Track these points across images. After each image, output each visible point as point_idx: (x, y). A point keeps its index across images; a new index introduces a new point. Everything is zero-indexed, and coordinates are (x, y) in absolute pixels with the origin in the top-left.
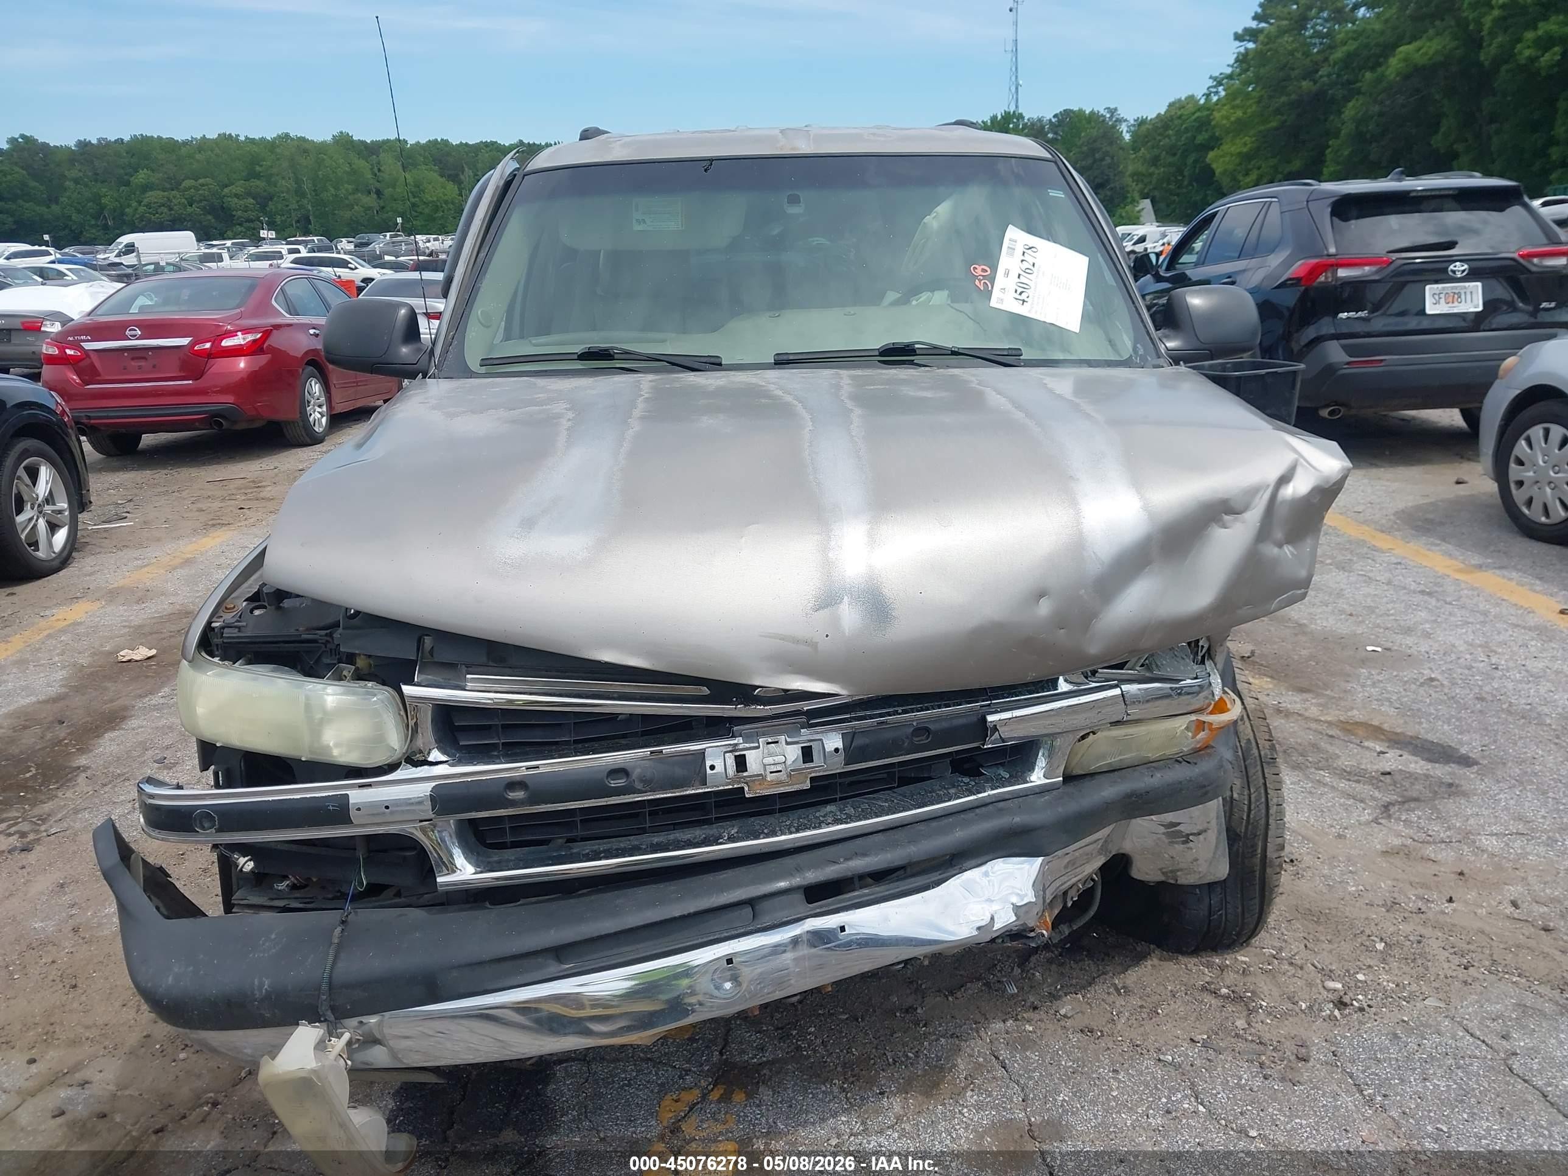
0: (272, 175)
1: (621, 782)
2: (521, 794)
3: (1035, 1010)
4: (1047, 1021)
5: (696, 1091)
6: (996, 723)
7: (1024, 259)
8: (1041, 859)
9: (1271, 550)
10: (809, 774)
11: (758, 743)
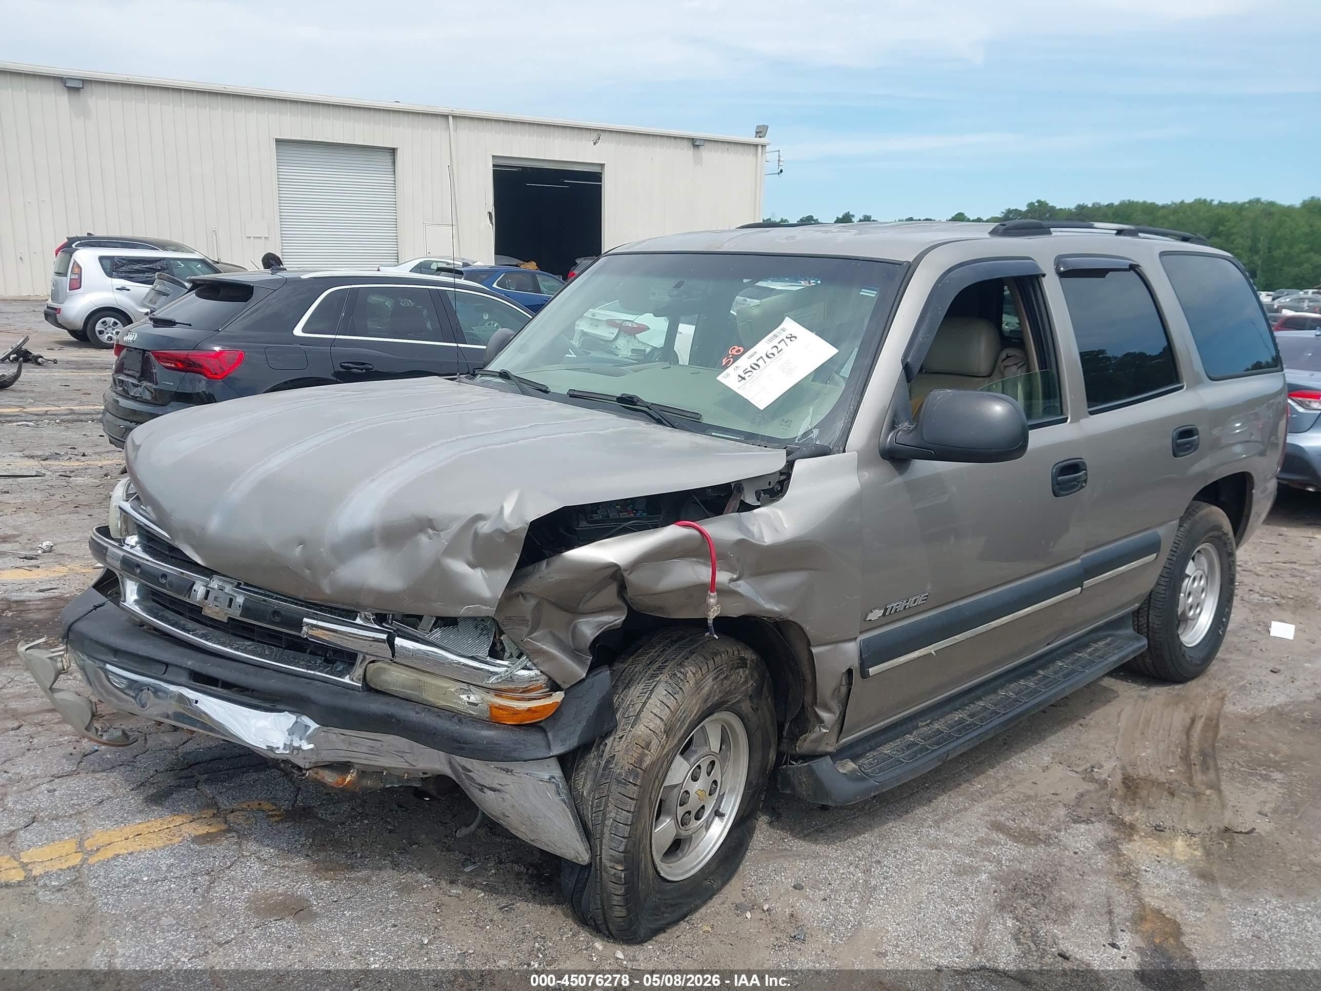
0: (1233, 234)
1: (164, 581)
2: (138, 571)
3: (450, 883)
4: (441, 891)
5: (274, 807)
6: (308, 624)
7: (778, 345)
8: (318, 726)
9: (459, 566)
10: (227, 614)
11: (216, 587)
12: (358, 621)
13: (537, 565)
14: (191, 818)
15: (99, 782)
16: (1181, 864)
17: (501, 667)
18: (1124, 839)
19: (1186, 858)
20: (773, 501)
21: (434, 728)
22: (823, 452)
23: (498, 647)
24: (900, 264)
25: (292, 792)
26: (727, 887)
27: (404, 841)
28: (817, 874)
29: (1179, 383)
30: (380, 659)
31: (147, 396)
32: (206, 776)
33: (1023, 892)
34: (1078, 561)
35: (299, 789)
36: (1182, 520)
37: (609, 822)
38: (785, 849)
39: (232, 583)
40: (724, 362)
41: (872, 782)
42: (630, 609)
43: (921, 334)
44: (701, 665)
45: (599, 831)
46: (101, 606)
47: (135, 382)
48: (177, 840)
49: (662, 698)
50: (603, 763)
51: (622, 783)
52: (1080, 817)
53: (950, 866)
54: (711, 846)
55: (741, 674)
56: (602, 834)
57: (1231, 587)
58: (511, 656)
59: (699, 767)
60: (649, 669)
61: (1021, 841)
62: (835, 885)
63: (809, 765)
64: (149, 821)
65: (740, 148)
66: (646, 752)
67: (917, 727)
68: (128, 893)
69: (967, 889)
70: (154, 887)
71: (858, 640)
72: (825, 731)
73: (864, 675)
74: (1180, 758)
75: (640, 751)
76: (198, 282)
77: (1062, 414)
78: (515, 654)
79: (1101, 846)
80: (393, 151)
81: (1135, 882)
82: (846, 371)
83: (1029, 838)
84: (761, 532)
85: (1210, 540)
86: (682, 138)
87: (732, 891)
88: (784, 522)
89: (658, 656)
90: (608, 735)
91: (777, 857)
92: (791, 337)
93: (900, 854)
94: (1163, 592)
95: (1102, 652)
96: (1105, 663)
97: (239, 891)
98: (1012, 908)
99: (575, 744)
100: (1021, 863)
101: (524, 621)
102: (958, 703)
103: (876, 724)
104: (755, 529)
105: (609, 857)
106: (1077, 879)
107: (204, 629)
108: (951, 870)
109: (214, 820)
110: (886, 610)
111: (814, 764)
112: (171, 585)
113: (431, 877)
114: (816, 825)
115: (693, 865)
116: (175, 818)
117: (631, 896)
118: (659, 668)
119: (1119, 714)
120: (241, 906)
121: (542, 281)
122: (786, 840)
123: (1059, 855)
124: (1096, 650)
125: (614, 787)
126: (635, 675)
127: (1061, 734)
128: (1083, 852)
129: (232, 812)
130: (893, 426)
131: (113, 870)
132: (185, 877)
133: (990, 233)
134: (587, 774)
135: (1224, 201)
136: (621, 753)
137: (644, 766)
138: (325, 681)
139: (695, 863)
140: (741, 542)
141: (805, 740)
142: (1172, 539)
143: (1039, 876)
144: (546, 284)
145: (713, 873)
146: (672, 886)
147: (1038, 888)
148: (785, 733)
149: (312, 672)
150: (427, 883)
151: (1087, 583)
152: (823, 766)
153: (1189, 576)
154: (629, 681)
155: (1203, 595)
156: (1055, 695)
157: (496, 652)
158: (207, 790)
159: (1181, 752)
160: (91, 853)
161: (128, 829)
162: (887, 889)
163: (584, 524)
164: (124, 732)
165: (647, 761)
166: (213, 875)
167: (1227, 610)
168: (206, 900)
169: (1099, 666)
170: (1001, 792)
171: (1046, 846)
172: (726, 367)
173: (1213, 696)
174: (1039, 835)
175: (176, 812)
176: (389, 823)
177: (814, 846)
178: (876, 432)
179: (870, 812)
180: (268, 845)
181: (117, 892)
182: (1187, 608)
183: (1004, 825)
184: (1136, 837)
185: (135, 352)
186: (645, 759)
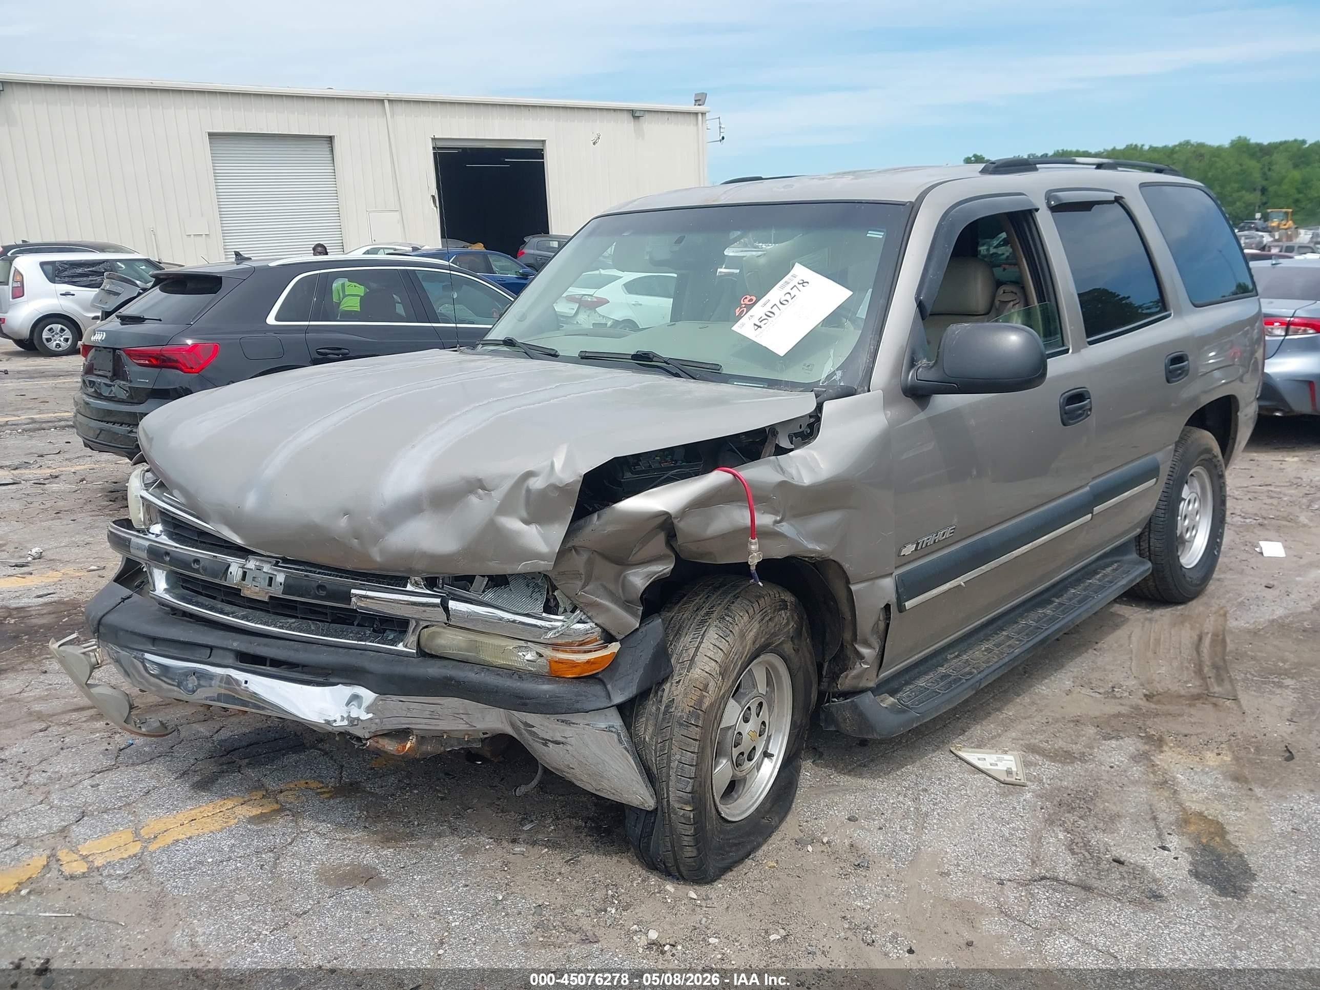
1: (196, 566)
2: (168, 559)
3: (512, 842)
4: (504, 850)
5: (321, 785)
6: (356, 595)
7: (790, 291)
8: (374, 695)
9: (514, 524)
10: (267, 593)
11: (253, 567)
12: (409, 587)
13: (588, 518)
14: (242, 801)
15: (141, 774)
16: (1213, 769)
17: (557, 621)
18: (1155, 751)
19: (1217, 763)
20: (804, 444)
21: (495, 686)
22: (848, 392)
23: (552, 604)
24: (903, 204)
25: (336, 770)
26: (784, 824)
27: (458, 807)
28: (868, 805)
29: (1166, 311)
30: (434, 623)
31: (123, 395)
32: (247, 760)
33: (1069, 806)
34: (1088, 488)
35: (342, 766)
36: (1177, 444)
37: (674, 764)
38: (833, 785)
39: (270, 562)
40: (737, 312)
41: (913, 714)
42: (678, 558)
43: (931, 271)
44: (747, 608)
45: (664, 775)
46: (128, 598)
47: (108, 382)
48: (233, 822)
49: (714, 642)
50: (663, 708)
51: (685, 725)
52: (1109, 734)
53: (994, 789)
54: (763, 785)
55: (783, 615)
56: (669, 776)
57: (1223, 508)
58: (565, 611)
59: (749, 708)
60: (697, 615)
61: (1058, 761)
62: (888, 814)
63: (853, 701)
64: (200, 806)
65: (680, 117)
66: (704, 693)
67: (946, 660)
68: (195, 875)
69: (1014, 808)
70: (220, 868)
71: (894, 575)
72: (866, 666)
73: (901, 609)
74: (1195, 672)
75: (698, 693)
76: (161, 277)
77: (1063, 345)
78: (569, 608)
79: (1136, 758)
80: (330, 139)
81: (1173, 789)
82: (862, 312)
83: (1066, 757)
84: (799, 473)
85: (1202, 463)
86: (621, 110)
87: (790, 827)
88: (820, 462)
89: (704, 602)
90: (665, 680)
91: (827, 793)
92: (803, 283)
93: (945, 781)
94: (1163, 515)
95: (1111, 577)
96: (1115, 587)
97: (306, 864)
98: (1061, 822)
99: (635, 692)
100: (1061, 780)
101: (577, 575)
102: (982, 634)
103: (911, 657)
104: (794, 472)
105: (677, 799)
106: (1117, 791)
107: (243, 611)
108: (996, 792)
109: (264, 801)
110: (918, 544)
111: (856, 699)
112: (205, 569)
113: (491, 838)
114: (859, 760)
115: (748, 805)
116: (225, 801)
117: (700, 836)
118: (707, 614)
119: (1130, 637)
120: (310, 878)
121: (494, 261)
122: (832, 777)
123: (1096, 770)
124: (1105, 576)
125: (676, 729)
126: (683, 622)
127: (1079, 660)
128: (1118, 766)
129: (281, 792)
130: (912, 364)
131: (175, 854)
132: (249, 855)
133: (980, 172)
134: (647, 720)
135: (1155, 145)
136: (680, 697)
137: (704, 707)
138: (378, 651)
139: (751, 803)
140: (783, 484)
141: (846, 677)
142: (1169, 463)
143: (1081, 791)
144: (498, 264)
145: (768, 812)
146: (732, 826)
147: (1082, 802)
148: (824, 673)
149: (364, 643)
150: (488, 843)
151: (1097, 509)
152: (867, 700)
153: (1185, 500)
154: (679, 629)
155: (1198, 517)
156: (1072, 620)
157: (551, 608)
158: (251, 773)
159: (1194, 667)
160: (149, 841)
161: (182, 815)
162: (938, 814)
163: (628, 475)
164: (161, 722)
165: (707, 703)
166: (278, 853)
167: (1220, 530)
168: (274, 875)
169: (1110, 590)
170: (1030, 717)
171: (1082, 763)
172: (740, 317)
173: (1215, 613)
174: (1074, 753)
175: (224, 796)
176: (439, 791)
177: (860, 780)
178: (896, 371)
179: (907, 745)
180: (324, 821)
181: (185, 875)
182: (1184, 531)
183: (1039, 747)
184: (1165, 748)
185: (105, 351)
186: (705, 700)
